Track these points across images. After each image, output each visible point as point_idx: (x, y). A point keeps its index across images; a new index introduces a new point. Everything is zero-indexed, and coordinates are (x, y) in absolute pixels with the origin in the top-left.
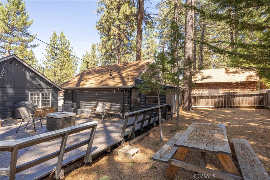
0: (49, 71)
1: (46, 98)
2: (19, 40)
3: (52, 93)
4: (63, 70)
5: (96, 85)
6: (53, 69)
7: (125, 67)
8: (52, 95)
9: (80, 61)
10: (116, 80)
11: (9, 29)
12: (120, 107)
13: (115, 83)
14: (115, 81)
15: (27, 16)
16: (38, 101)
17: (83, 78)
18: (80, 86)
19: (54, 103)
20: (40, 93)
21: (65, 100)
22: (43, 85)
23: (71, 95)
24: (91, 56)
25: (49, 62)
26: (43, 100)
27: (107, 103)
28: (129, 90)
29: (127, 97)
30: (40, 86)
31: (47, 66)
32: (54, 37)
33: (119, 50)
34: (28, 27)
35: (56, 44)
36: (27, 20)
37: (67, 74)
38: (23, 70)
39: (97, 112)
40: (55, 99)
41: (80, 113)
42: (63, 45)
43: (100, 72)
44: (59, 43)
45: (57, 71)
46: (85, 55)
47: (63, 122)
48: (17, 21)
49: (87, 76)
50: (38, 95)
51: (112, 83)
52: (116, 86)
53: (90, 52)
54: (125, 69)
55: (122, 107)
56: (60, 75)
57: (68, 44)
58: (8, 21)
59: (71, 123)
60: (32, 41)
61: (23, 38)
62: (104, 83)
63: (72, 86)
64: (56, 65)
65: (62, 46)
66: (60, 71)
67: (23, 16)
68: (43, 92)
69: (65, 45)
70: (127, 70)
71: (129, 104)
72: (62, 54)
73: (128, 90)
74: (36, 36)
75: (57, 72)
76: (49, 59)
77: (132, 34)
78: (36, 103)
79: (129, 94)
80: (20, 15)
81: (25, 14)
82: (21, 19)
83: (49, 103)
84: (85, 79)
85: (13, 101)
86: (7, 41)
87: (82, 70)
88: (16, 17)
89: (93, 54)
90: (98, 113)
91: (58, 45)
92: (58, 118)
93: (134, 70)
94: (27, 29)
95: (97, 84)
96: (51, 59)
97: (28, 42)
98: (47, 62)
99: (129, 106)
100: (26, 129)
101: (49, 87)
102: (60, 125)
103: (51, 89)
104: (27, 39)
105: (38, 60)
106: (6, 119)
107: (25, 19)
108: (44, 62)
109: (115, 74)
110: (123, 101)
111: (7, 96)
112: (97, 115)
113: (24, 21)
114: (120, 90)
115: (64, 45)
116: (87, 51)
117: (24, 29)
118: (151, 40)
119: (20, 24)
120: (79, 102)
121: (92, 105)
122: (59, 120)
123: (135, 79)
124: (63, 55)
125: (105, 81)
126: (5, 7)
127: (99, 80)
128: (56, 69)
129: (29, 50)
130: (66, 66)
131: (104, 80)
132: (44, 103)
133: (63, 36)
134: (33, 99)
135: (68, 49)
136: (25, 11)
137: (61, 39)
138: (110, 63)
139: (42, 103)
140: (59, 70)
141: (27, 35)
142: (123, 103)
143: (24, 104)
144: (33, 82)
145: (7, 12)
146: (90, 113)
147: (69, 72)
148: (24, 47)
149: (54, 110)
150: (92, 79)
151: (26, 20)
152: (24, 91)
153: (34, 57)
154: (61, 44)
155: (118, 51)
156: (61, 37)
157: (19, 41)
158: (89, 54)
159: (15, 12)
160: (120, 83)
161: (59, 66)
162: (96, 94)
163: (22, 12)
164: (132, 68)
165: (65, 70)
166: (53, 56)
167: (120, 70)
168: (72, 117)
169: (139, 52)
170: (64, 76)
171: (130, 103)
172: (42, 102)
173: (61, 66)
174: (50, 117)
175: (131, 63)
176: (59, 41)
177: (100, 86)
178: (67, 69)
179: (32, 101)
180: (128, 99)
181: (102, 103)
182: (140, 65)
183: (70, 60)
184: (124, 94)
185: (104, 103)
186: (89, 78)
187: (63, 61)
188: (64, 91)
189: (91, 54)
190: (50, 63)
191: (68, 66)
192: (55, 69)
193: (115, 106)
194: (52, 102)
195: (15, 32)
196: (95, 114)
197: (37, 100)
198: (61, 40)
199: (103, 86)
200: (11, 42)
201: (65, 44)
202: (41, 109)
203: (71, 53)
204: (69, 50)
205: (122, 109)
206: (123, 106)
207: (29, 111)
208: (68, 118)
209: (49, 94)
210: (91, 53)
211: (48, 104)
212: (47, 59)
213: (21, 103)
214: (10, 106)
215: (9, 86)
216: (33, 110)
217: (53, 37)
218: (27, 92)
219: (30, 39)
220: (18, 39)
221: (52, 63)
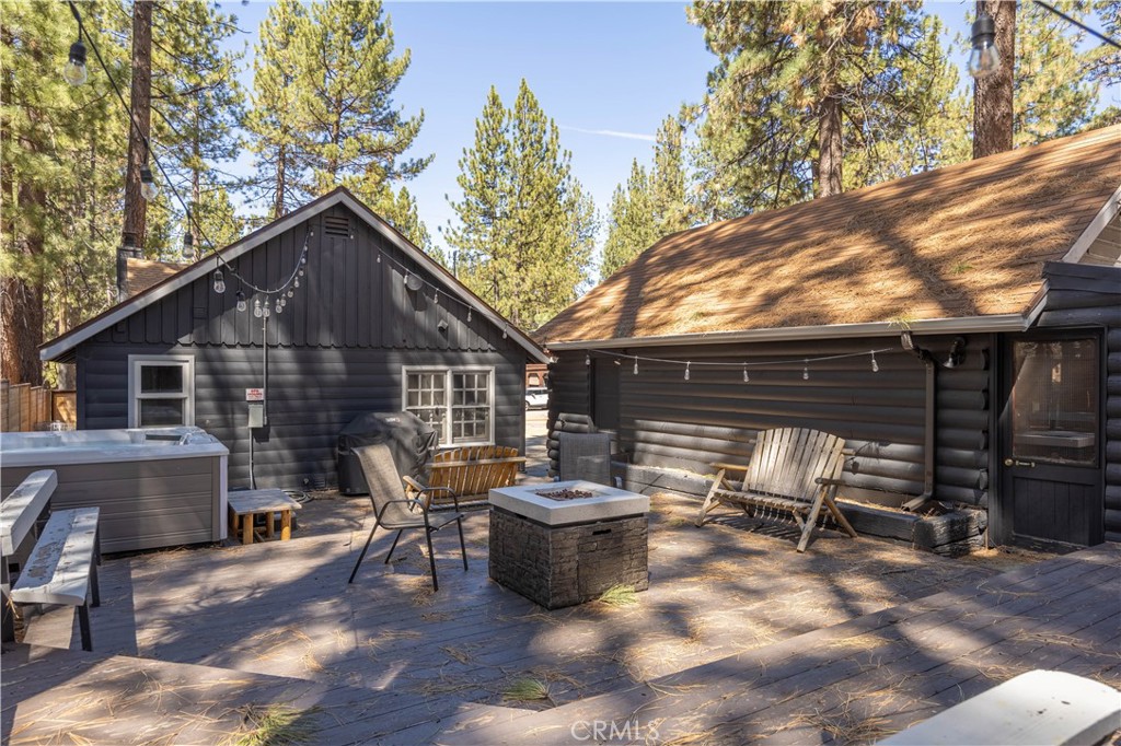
0: (474, 274)
1: (470, 397)
2: (361, 151)
3: (497, 372)
4: (531, 267)
5: (734, 321)
6: (490, 265)
7: (920, 196)
8: (500, 382)
9: (601, 220)
10: (878, 286)
11: (328, 107)
12: (910, 465)
13: (877, 303)
14: (869, 289)
15: (389, 41)
16: (437, 411)
17: (647, 290)
18: (640, 336)
19: (507, 424)
20: (446, 372)
21: (554, 408)
22: (459, 328)
23: (586, 384)
24: (656, 186)
25: (471, 235)
26: (460, 409)
27: (823, 435)
28: (986, 351)
29: (978, 397)
30: (446, 337)
31: (465, 251)
32: (492, 115)
33: (831, 120)
34: (394, 87)
35: (499, 144)
36: (389, 56)
37: (548, 283)
38: (379, 260)
39: (751, 492)
40: (510, 403)
41: (643, 486)
42: (528, 144)
43: (745, 246)
44: (512, 143)
45: (506, 271)
46: (624, 186)
47: (581, 550)
48: (355, 66)
49: (669, 277)
50: (440, 383)
51: (846, 308)
52: (890, 321)
53: (654, 165)
54: (926, 208)
55: (929, 466)
56: (515, 289)
57: (549, 140)
58: (325, 77)
59: (627, 557)
60: (407, 145)
61: (378, 137)
62: (786, 307)
63: (591, 333)
64: (500, 247)
65: (526, 152)
66: (518, 270)
67: (374, 41)
68: (461, 368)
69: (535, 145)
70: (941, 215)
71: (987, 447)
72: (527, 189)
73: (982, 346)
74: (422, 120)
75: (505, 277)
76: (472, 218)
77: (906, 17)
78: (431, 422)
79: (992, 373)
80: (365, 42)
81: (380, 31)
82: (369, 57)
83: (483, 426)
84: (660, 292)
85: (342, 408)
86: (324, 160)
87: (615, 264)
88: (351, 51)
89: (668, 171)
90: (758, 498)
91: (506, 151)
92: (552, 523)
93: (1009, 205)
94: (390, 97)
95: (742, 318)
96: (481, 219)
97: (394, 153)
98: (465, 235)
99: (992, 466)
100: (391, 567)
101: (486, 345)
102: (566, 567)
103: (492, 351)
104: (389, 139)
105: (431, 230)
106: (315, 494)
107: (381, 52)
108: (454, 237)
109: (856, 247)
110: (938, 425)
111: (321, 385)
112: (749, 507)
113: (377, 63)
114: (917, 349)
115: (531, 145)
116: (635, 164)
117: (380, 99)
118: (1037, 31)
119: (365, 78)
120: (633, 423)
121: (707, 441)
122: (561, 534)
123: (1048, 264)
124: (529, 194)
125: (792, 298)
126: (313, 19)
127: (746, 291)
128: (501, 263)
129: (395, 187)
130: (545, 245)
131: (787, 291)
132: (463, 422)
133: (527, 103)
134: (417, 404)
135: (551, 162)
136: (383, 20)
137: (519, 118)
138: (776, 201)
139: (454, 425)
140: (514, 268)
141: (389, 122)
142: (938, 443)
143: (383, 423)
144: (420, 316)
145: (319, 39)
146: (711, 495)
147: (557, 273)
148: (378, 178)
149: (514, 463)
150: (701, 290)
151: (385, 54)
152: (385, 361)
153: (416, 221)
154: (519, 143)
155: (826, 125)
156: (520, 109)
157: (363, 153)
158: (648, 173)
159: (346, 32)
160: (913, 298)
161: (513, 248)
162: (746, 380)
163: (372, 25)
164: (986, 197)
165: (538, 263)
166: (488, 206)
167: (893, 222)
168: (632, 521)
169: (997, 100)
170: (533, 297)
171: (1000, 440)
172: (454, 418)
173: (520, 248)
174: (508, 513)
175: (966, 170)
176: (511, 128)
177: (767, 328)
178: (546, 259)
179: (415, 412)
180: (982, 417)
181: (786, 437)
182: (1047, 167)
183: (560, 213)
184: (945, 378)
185: (804, 437)
186: (681, 288)
187: (528, 221)
188: (551, 360)
189: (656, 177)
190: (476, 237)
191: (553, 248)
192: (496, 264)
193: (867, 460)
194: (500, 418)
195: (347, 118)
196: (741, 504)
197: (433, 406)
198: (521, 122)
199: (783, 324)
200: (335, 162)
201: (539, 142)
202: (457, 458)
203: (565, 180)
204: (555, 165)
205: (929, 480)
206: (938, 461)
207: (403, 457)
208: (605, 526)
209: (485, 374)
210: (657, 171)
211: (482, 428)
212: (462, 219)
213: (372, 420)
214: (329, 433)
215: (326, 338)
216: (418, 458)
217: (487, 117)
218: (395, 366)
219: (402, 138)
220: (358, 145)
221: (483, 239)
